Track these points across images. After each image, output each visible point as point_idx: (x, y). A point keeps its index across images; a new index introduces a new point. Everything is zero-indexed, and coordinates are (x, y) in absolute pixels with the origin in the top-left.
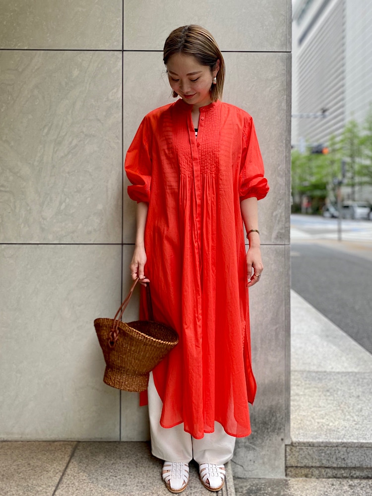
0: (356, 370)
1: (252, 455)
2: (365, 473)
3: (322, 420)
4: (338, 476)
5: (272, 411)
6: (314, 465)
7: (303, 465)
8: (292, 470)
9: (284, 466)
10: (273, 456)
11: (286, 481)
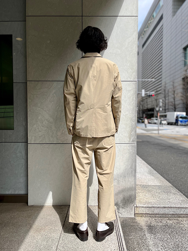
0: (159, 185)
1: (124, 210)
2: (160, 216)
3: (146, 200)
4: (151, 216)
5: (130, 197)
6: (144, 213)
7: (140, 213)
8: (137, 214)
9: (134, 213)
10: (131, 210)
11: (135, 218)
